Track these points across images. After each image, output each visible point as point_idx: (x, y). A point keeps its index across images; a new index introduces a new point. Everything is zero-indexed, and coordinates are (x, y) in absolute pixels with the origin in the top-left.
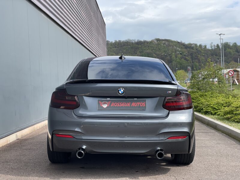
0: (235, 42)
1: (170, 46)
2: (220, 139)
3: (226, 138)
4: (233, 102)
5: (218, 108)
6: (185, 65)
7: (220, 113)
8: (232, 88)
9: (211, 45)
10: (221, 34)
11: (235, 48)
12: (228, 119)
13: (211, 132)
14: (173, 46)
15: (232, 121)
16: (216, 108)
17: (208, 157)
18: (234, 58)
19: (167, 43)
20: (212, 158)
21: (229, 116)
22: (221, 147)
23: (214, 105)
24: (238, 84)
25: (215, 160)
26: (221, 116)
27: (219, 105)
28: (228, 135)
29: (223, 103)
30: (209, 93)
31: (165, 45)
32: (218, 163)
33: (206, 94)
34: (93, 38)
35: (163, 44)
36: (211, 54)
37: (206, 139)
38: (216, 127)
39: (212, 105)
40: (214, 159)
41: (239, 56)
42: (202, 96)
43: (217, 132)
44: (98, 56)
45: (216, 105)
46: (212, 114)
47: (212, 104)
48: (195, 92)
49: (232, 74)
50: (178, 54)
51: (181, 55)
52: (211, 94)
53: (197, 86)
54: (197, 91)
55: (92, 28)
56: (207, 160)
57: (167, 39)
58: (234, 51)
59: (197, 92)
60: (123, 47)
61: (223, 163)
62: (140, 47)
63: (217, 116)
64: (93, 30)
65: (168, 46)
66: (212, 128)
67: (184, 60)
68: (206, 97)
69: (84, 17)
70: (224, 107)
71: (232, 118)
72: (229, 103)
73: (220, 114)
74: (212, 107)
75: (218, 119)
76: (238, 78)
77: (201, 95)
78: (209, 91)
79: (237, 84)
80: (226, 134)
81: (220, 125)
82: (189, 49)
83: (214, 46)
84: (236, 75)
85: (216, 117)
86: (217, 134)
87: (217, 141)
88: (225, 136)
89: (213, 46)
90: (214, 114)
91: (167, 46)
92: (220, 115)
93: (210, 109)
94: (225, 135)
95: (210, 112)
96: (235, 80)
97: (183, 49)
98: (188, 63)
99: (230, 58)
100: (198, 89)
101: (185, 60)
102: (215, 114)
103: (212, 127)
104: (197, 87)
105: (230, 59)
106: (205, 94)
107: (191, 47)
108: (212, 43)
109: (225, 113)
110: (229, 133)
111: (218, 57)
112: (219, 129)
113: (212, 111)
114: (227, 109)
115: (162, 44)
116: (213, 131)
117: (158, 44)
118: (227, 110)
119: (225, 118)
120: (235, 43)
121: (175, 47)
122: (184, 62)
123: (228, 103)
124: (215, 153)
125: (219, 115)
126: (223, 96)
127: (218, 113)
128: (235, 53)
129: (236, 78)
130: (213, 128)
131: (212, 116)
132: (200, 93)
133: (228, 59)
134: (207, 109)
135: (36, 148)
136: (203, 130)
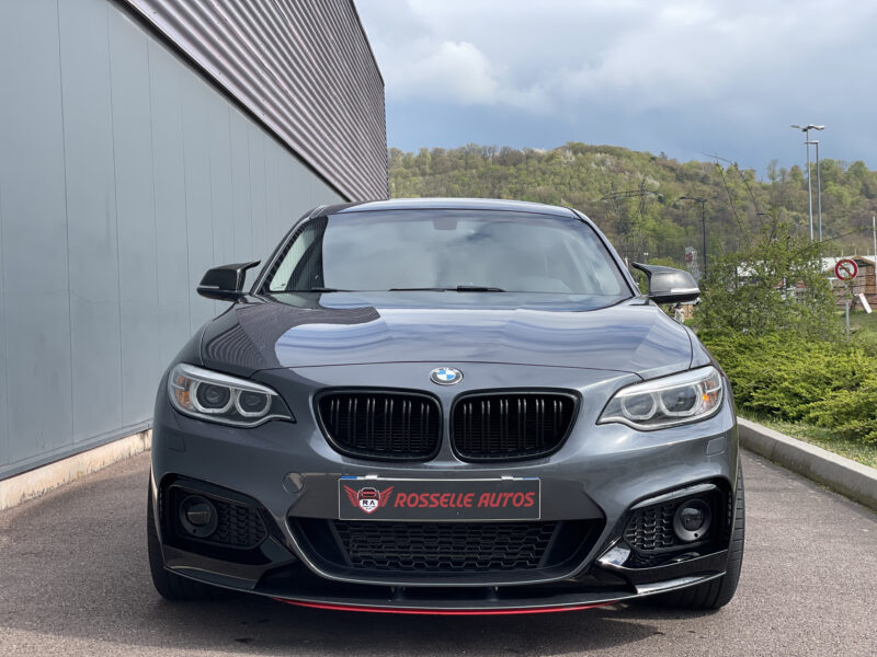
0: (859, 160)
1: (623, 171)
2: (828, 517)
3: (851, 512)
4: (869, 372)
5: (809, 396)
6: (676, 241)
7: (817, 413)
8: (851, 324)
9: (769, 168)
10: (810, 128)
11: (860, 183)
12: (853, 437)
13: (786, 489)
14: (631, 172)
15: (870, 445)
16: (804, 393)
17: (787, 593)
18: (854, 218)
19: (610, 161)
20: (805, 599)
21: (855, 424)
22: (838, 551)
23: (793, 383)
24: (869, 310)
25: (819, 607)
26: (824, 425)
27: (814, 385)
28: (859, 502)
29: (829, 375)
30: (773, 339)
31: (603, 168)
32: (832, 623)
33: (761, 340)
34: (332, 130)
35: (598, 166)
36: (770, 203)
37: (772, 516)
38: (809, 467)
39: (786, 383)
40: (815, 605)
41: (874, 209)
42: (746, 348)
43: (812, 488)
44: (354, 200)
45: (803, 384)
46: (785, 417)
47: (785, 380)
48: (719, 334)
49: (852, 271)
50: (652, 200)
51: (663, 206)
52: (780, 341)
53: (725, 313)
54: (727, 331)
55: (330, 91)
56: (785, 609)
57: (609, 148)
58: (853, 191)
59: (726, 335)
60: (451, 174)
61: (855, 621)
62: (511, 175)
63: (805, 427)
64: (335, 98)
65: (614, 172)
66: (790, 472)
67: (671, 224)
68: (761, 352)
69: (299, 43)
70: (834, 390)
71: (868, 433)
72: (854, 374)
73: (817, 418)
74: (786, 390)
75: (815, 438)
76: (871, 288)
77: (740, 345)
78: (773, 331)
79: (865, 312)
80: (850, 498)
81: (824, 460)
82: (689, 184)
83: (783, 172)
84: (864, 279)
85: (803, 431)
86: (814, 497)
87: (815, 526)
88: (846, 504)
89: (777, 172)
90: (794, 418)
91: (610, 171)
92: (820, 422)
93: (777, 400)
94: (845, 500)
95: (778, 409)
96: (858, 298)
97: (670, 182)
98: (687, 234)
99: (839, 217)
100: (731, 323)
101: (674, 221)
102: (799, 417)
103: (789, 469)
104: (725, 317)
105: (839, 221)
106: (755, 342)
107: (697, 175)
108: (775, 162)
109: (839, 413)
110: (862, 492)
111: (795, 213)
112: (820, 476)
113: (787, 408)
114: (847, 398)
115: (593, 165)
116: (797, 484)
117: (580, 164)
118: (848, 400)
119: (839, 432)
120: (860, 164)
121: (641, 177)
122: (672, 231)
123: (848, 377)
124: (815, 579)
125: (813, 421)
126: (827, 351)
127: (811, 415)
128: (858, 201)
129: (863, 289)
130: (794, 471)
131: (788, 425)
132: (737, 338)
133: (834, 221)
134: (768, 400)
135: (67, 549)
136: (756, 479)
